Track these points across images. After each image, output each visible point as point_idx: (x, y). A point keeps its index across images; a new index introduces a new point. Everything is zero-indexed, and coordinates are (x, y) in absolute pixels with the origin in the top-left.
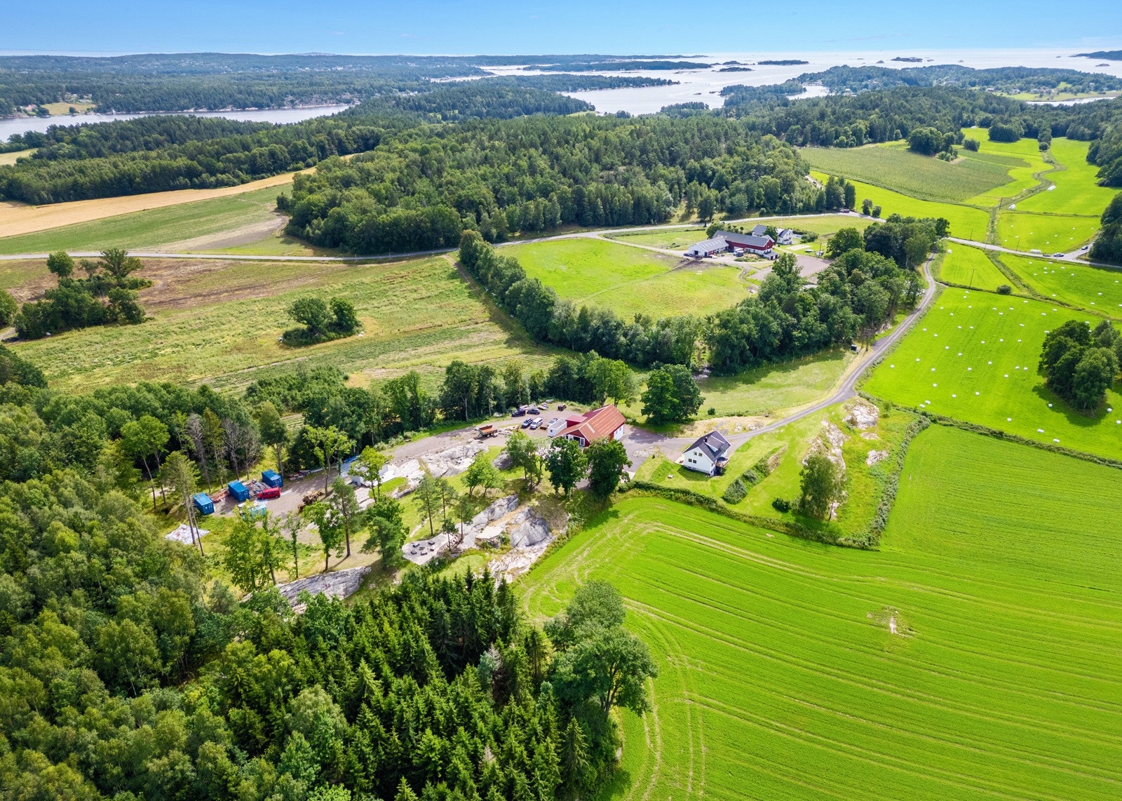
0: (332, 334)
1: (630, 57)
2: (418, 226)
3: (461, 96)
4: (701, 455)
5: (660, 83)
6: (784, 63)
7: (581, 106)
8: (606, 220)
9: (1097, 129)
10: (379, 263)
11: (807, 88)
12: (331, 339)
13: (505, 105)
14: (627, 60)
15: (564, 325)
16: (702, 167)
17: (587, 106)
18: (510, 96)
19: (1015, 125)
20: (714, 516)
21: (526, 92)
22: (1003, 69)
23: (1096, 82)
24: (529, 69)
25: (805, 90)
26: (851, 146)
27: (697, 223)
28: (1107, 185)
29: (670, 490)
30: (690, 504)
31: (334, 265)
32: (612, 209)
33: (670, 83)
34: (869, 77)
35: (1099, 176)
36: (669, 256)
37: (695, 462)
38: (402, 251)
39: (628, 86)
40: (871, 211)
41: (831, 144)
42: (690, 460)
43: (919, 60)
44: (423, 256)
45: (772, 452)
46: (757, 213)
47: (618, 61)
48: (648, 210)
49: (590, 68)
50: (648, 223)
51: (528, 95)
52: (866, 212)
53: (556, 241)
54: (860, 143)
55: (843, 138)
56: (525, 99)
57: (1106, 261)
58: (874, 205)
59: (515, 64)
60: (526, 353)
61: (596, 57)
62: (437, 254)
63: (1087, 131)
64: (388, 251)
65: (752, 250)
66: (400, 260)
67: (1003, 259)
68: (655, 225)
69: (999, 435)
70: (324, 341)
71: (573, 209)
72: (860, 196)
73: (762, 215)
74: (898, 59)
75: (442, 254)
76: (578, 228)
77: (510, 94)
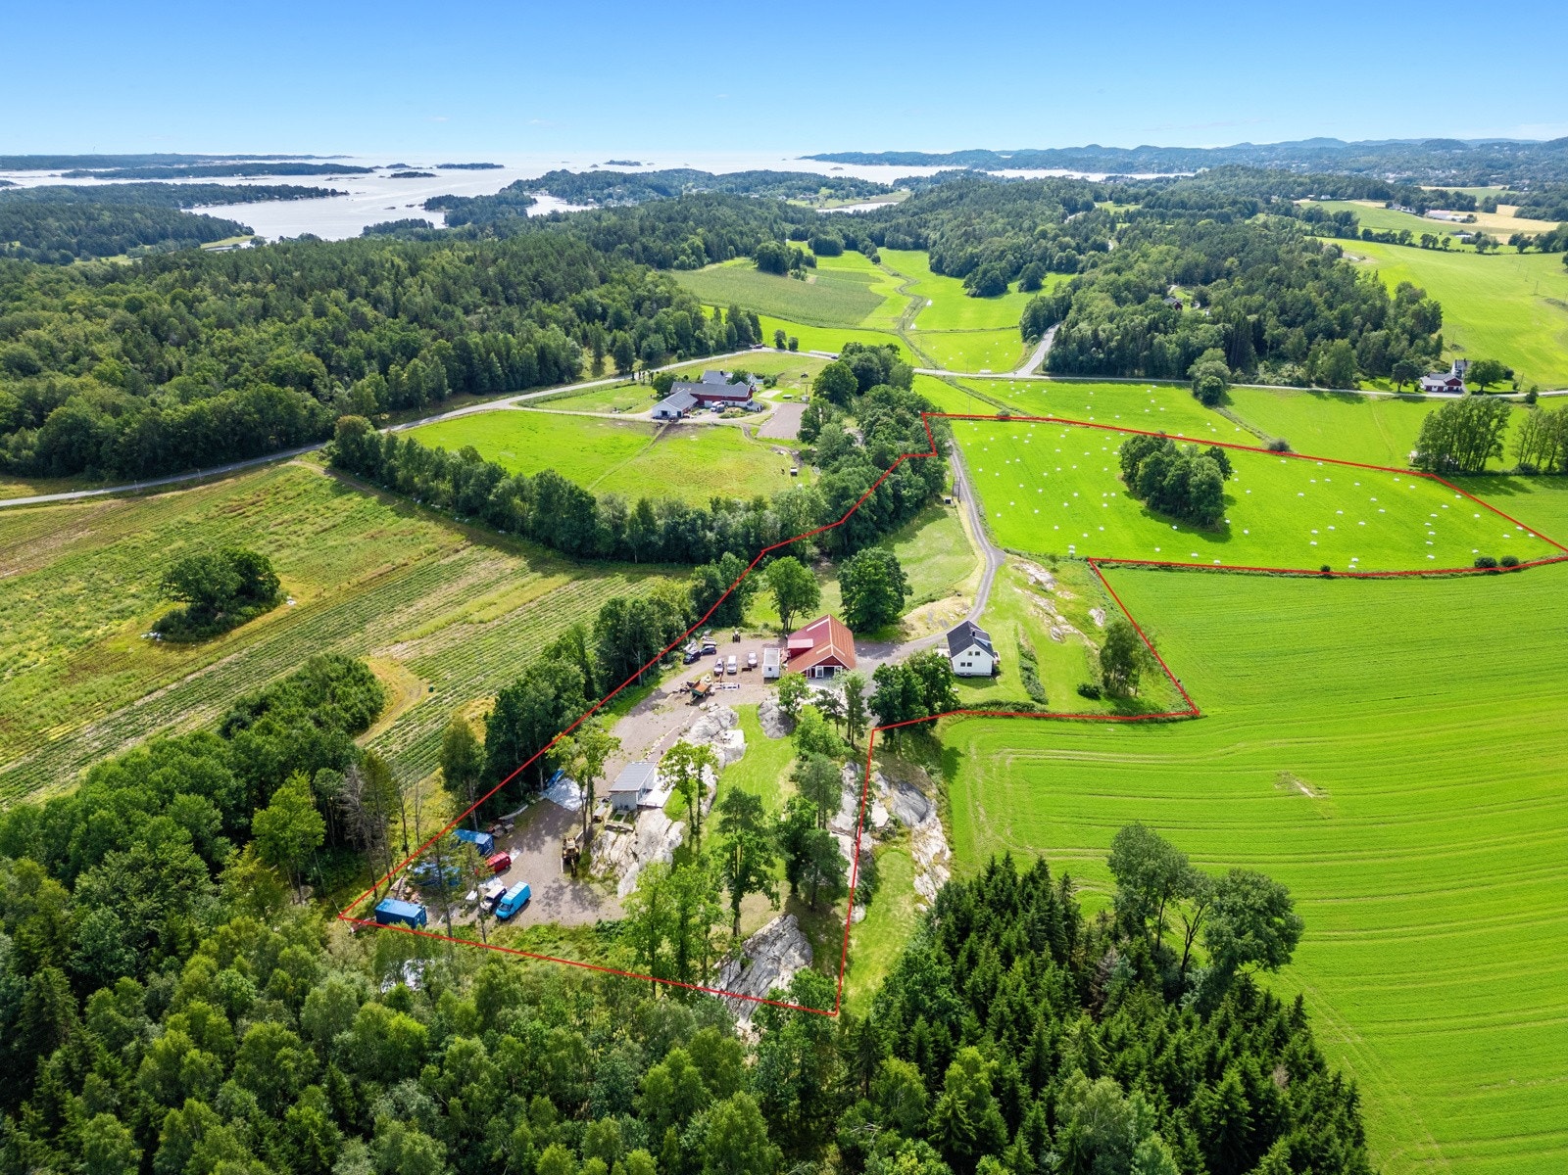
0: (250, 610)
1: (233, 158)
2: (238, 421)
3: (16, 218)
4: (978, 654)
5: (322, 193)
6: (473, 166)
7: (232, 229)
8: (508, 382)
9: (919, 236)
10: (183, 488)
11: (538, 198)
12: (250, 618)
13: (103, 231)
14: (231, 162)
15: (618, 528)
16: (587, 301)
17: (240, 227)
18: (107, 218)
19: (833, 236)
20: (1042, 723)
21: (132, 211)
22: (749, 174)
23: (855, 186)
24: (74, 176)
25: (535, 201)
26: (694, 268)
27: (616, 376)
28: (980, 296)
29: (977, 706)
30: (1010, 716)
31: (99, 504)
32: (511, 366)
33: (334, 193)
34: (609, 185)
35: (966, 286)
36: (633, 422)
37: (970, 664)
38: (214, 464)
39: (271, 198)
40: (786, 344)
41: (671, 266)
42: (963, 664)
43: (638, 164)
44: (259, 467)
45: (1017, 635)
46: (675, 358)
47: (218, 163)
48: (556, 363)
49: (182, 173)
50: (560, 382)
51: (137, 215)
52: (780, 346)
53: (457, 418)
54: (702, 265)
55: (683, 258)
56: (134, 221)
57: (1063, 374)
58: (788, 337)
59: (38, 168)
60: (578, 579)
61: (179, 159)
62: (279, 462)
63: (909, 240)
64: (186, 467)
65: (730, 403)
66: (221, 478)
67: (960, 383)
68: (570, 383)
69: (1166, 567)
70: (241, 624)
71: (461, 371)
72: (769, 327)
73: (680, 359)
74: (612, 163)
75: (287, 459)
76: (476, 398)
77: (107, 213)
